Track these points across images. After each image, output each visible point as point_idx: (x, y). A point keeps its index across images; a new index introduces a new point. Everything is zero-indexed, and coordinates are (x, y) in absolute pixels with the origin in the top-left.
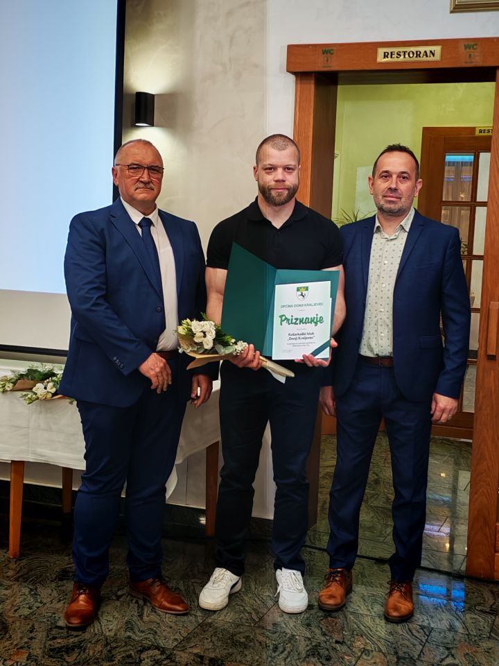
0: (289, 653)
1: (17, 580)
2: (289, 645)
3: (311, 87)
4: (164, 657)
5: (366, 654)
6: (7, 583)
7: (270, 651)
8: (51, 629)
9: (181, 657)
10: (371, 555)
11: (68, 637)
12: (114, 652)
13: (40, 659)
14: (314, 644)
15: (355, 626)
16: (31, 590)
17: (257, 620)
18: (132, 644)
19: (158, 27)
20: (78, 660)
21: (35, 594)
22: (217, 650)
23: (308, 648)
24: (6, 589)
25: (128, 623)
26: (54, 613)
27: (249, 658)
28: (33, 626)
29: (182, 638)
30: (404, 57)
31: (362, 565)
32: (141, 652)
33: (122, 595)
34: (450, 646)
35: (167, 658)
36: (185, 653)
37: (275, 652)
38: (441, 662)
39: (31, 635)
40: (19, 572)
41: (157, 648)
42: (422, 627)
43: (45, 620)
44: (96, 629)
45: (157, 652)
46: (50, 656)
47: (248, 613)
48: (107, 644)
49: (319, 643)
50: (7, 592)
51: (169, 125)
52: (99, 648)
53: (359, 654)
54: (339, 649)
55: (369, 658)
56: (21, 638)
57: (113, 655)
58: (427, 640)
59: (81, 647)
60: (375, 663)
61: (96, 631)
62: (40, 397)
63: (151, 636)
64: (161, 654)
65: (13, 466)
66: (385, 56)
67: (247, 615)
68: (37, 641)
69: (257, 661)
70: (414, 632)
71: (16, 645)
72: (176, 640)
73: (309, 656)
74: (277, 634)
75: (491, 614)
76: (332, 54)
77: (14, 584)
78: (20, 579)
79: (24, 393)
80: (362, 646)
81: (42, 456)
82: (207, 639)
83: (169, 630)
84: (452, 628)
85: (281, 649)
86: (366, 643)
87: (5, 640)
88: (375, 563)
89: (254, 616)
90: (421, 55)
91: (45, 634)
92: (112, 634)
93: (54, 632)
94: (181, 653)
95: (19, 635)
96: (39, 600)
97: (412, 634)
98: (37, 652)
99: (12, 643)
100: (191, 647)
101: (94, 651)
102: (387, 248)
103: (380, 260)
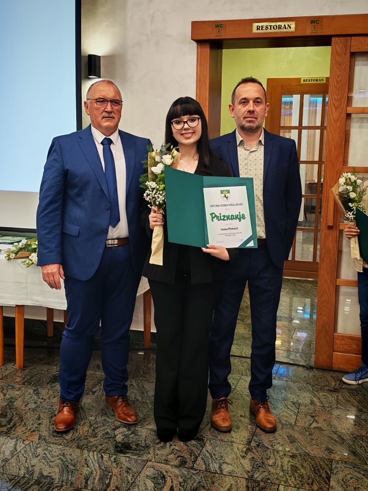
1: (24, 384)
4: (130, 432)
6: (17, 386)
8: (52, 417)
9: (142, 432)
12: (96, 431)
13: (47, 438)
16: (35, 390)
18: (108, 425)
19: (102, 10)
20: (73, 437)
21: (38, 393)
24: (17, 391)
25: (102, 410)
26: (52, 406)
28: (39, 415)
29: (140, 419)
30: (271, 29)
32: (114, 429)
33: (96, 391)
34: (314, 415)
35: (132, 433)
36: (144, 429)
38: (310, 426)
39: (39, 422)
40: (24, 378)
42: (294, 403)
43: (47, 411)
44: (82, 415)
45: (124, 428)
46: (54, 436)
48: (91, 426)
50: (18, 393)
51: (111, 77)
52: (86, 428)
54: (243, 420)
56: (33, 424)
57: (96, 433)
58: (298, 411)
62: (35, 262)
64: (128, 430)
65: (17, 309)
66: (258, 29)
68: (43, 426)
70: (289, 406)
71: (30, 429)
75: (335, 392)
76: (222, 27)
77: (22, 387)
78: (26, 383)
79: (24, 260)
81: (37, 301)
84: (312, 403)
87: (22, 426)
90: (282, 28)
91: (48, 420)
92: (93, 419)
94: (141, 429)
95: (31, 423)
96: (41, 397)
97: (288, 408)
98: (45, 433)
99: (27, 428)
100: (147, 425)
101: (83, 431)
102: (250, 158)
103: (246, 167)
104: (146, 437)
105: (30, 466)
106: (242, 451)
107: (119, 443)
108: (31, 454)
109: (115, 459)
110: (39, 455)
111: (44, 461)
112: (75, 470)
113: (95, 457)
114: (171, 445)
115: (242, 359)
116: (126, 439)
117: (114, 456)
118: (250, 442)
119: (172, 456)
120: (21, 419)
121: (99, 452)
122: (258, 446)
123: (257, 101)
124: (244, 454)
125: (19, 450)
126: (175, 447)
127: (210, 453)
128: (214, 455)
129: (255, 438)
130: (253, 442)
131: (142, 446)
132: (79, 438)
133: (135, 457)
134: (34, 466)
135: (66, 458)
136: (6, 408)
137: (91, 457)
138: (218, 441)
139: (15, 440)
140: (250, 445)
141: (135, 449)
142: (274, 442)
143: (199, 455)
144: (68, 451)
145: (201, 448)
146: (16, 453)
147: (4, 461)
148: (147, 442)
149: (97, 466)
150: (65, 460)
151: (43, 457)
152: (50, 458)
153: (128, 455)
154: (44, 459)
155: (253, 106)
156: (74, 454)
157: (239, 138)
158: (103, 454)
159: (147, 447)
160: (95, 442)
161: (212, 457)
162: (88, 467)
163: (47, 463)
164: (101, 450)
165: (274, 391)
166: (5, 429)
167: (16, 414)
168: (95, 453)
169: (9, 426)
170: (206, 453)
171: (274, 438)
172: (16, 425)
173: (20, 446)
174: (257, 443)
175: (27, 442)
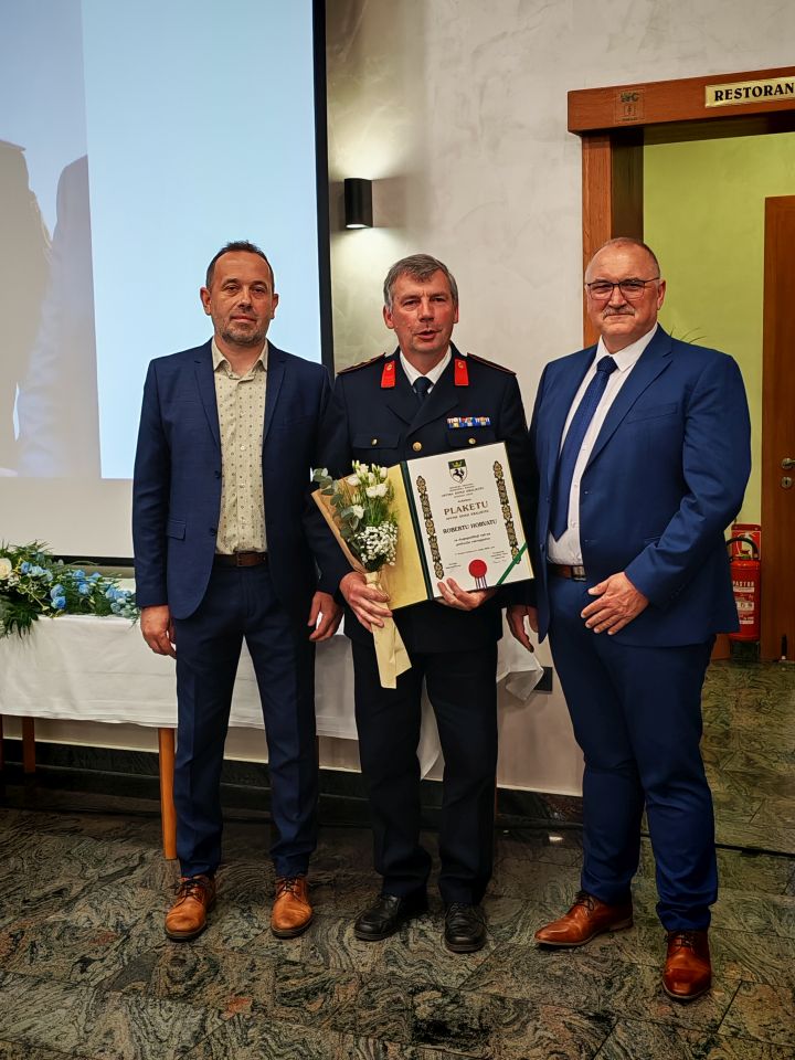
0: (631, 990)
2: (628, 979)
4: (447, 1000)
5: (745, 988)
7: (602, 989)
8: (279, 965)
9: (472, 1000)
10: (734, 843)
11: (305, 976)
12: (374, 996)
13: (269, 1009)
15: (724, 948)
18: (399, 984)
19: (371, 81)
20: (324, 1008)
22: (524, 989)
23: (658, 982)
25: (388, 953)
26: (281, 943)
27: (571, 999)
28: (253, 962)
29: (470, 973)
32: (413, 994)
35: (452, 1002)
36: (477, 993)
37: (609, 988)
39: (254, 975)
41: (436, 987)
43: (269, 953)
45: (436, 994)
46: (283, 1004)
48: (363, 985)
51: (397, 224)
52: (352, 990)
53: (736, 988)
55: (751, 993)
56: (239, 980)
57: (374, 1000)
59: (326, 991)
60: (760, 1000)
61: (345, 966)
63: (425, 972)
64: (443, 997)
68: (262, 982)
69: (585, 1003)
71: (234, 989)
72: (462, 975)
73: (660, 993)
74: (609, 963)
80: (739, 977)
82: (506, 973)
83: (449, 961)
85: (617, 985)
86: (743, 971)
87: (216, 982)
88: (742, 855)
91: (271, 972)
92: (367, 969)
93: (284, 969)
94: (471, 994)
95: (236, 976)
98: (264, 998)
99: (227, 988)
100: (484, 985)
101: (346, 994)
104: (482, 1010)
106: (698, 1046)
107: (422, 1021)
108: (235, 1039)
109: (413, 1053)
110: (252, 1042)
111: (262, 1054)
113: (371, 1048)
114: (536, 1029)
116: (438, 1015)
117: (411, 1049)
118: (717, 1027)
120: (215, 967)
121: (379, 1038)
122: (735, 1035)
124: (700, 1052)
125: (210, 1030)
126: (545, 1033)
127: (622, 1047)
128: (633, 1050)
129: (728, 1017)
130: (722, 1026)
131: (472, 1030)
132: (338, 1010)
133: (458, 1051)
135: (309, 1050)
137: (363, 1047)
139: (202, 1010)
140: (715, 1032)
141: (457, 1035)
142: (772, 1027)
143: (598, 1050)
144: (313, 1035)
145: (603, 1037)
146: (204, 1037)
147: (181, 1052)
148: (484, 1021)
150: (305, 1053)
151: (261, 1045)
152: (274, 1048)
153: (442, 1047)
154: (263, 1050)
158: (387, 1043)
159: (485, 1031)
160: (372, 1018)
161: (626, 1055)
163: (270, 1058)
164: (384, 1034)
165: (780, 920)
166: (180, 988)
167: (205, 959)
168: (371, 1041)
169: (189, 983)
171: (772, 1021)
172: (203, 980)
173: (213, 1023)
174: (733, 1030)
175: (227, 1016)
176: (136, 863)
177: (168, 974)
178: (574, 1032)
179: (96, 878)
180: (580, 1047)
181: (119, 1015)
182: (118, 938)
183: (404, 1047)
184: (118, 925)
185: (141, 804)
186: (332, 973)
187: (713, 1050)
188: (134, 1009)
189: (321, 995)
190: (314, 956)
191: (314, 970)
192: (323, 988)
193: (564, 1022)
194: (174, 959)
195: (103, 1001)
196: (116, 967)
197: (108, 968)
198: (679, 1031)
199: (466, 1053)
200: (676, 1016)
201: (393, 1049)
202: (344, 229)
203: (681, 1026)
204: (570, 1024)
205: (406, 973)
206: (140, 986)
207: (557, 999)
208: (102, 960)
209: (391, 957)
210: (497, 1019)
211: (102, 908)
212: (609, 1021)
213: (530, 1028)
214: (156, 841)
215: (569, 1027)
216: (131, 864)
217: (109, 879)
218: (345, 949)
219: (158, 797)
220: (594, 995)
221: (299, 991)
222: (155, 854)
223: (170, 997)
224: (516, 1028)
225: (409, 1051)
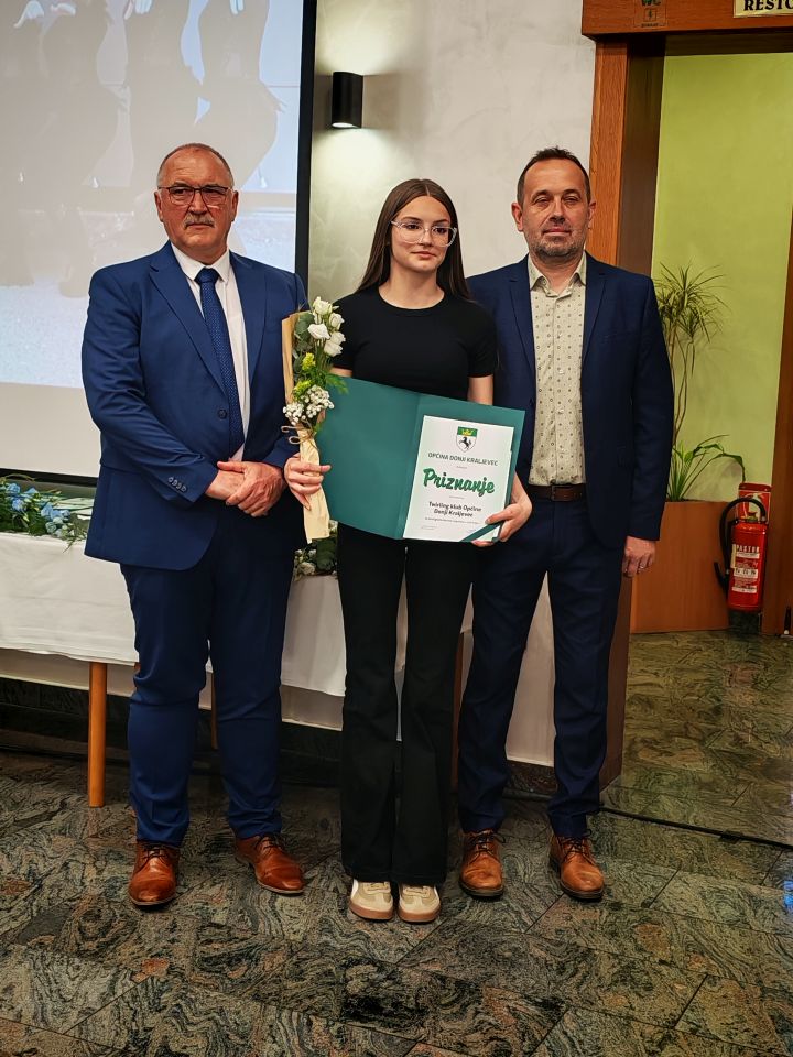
0: (585, 977)
2: (583, 964)
3: (621, 59)
4: (382, 976)
5: (709, 983)
7: (554, 973)
8: (202, 927)
9: (410, 978)
10: (713, 828)
11: (231, 940)
12: (303, 967)
13: (187, 973)
14: (624, 964)
15: (691, 938)
17: (530, 923)
18: (332, 954)
20: (247, 976)
22: (468, 969)
23: (615, 970)
25: (323, 921)
26: (207, 904)
27: (518, 982)
28: (174, 922)
29: (411, 948)
30: (780, 8)
31: (698, 842)
32: (346, 966)
33: (312, 879)
35: (388, 978)
36: (417, 971)
37: (561, 973)
39: (174, 936)
41: (372, 962)
43: (193, 913)
44: (274, 930)
45: (371, 968)
46: (202, 969)
47: (516, 912)
48: (292, 953)
49: (633, 963)
51: (387, 125)
52: (279, 958)
53: (700, 982)
54: (665, 972)
55: (715, 989)
56: (157, 940)
57: (302, 971)
59: (251, 957)
60: (724, 997)
61: (274, 932)
63: (361, 944)
64: (378, 971)
66: (747, 6)
67: (514, 915)
68: (181, 944)
69: (533, 987)
71: (150, 950)
72: (402, 950)
73: (617, 982)
74: (564, 947)
76: (659, 3)
80: (704, 970)
82: (450, 950)
86: (710, 965)
87: (131, 942)
88: (720, 840)
89: (525, 917)
91: (193, 934)
92: (299, 937)
93: (208, 931)
94: (409, 971)
97: (786, 954)
98: (183, 962)
99: (143, 948)
100: (425, 963)
101: (272, 963)
102: (559, 311)
103: (550, 332)
104: (420, 989)
105: (141, 1029)
106: (652, 1041)
107: (353, 996)
108: (146, 1004)
109: (339, 1031)
110: (165, 1007)
111: (174, 1021)
112: (243, 1045)
113: (295, 1022)
114: (477, 1013)
115: (686, 832)
116: (371, 992)
117: (339, 1025)
118: (676, 1022)
119: (477, 1036)
120: (132, 927)
121: (304, 1012)
122: (693, 1032)
123: (568, 197)
124: (654, 1048)
125: (120, 992)
126: (486, 1017)
127: (569, 1038)
128: (581, 1042)
129: (688, 1013)
130: (681, 1022)
131: (406, 1009)
132: (262, 979)
133: (389, 1031)
134: (151, 1029)
135: (225, 1019)
136: (100, 900)
137: (285, 1021)
138: (594, 1014)
139: (113, 971)
140: (672, 1028)
141: (390, 1014)
142: (735, 1026)
143: (543, 1039)
144: (233, 1004)
145: (550, 1025)
146: (112, 999)
147: (86, 1014)
148: (420, 1001)
149: (296, 1040)
150: (222, 1023)
151: (174, 1012)
152: (189, 1015)
153: (371, 1026)
154: (176, 1017)
155: (562, 208)
156: (243, 1010)
157: (535, 273)
158: (312, 1018)
159: (421, 1011)
160: (298, 990)
161: (573, 1046)
162: (275, 1042)
163: (182, 1026)
164: (310, 1008)
165: (755, 912)
166: (91, 945)
167: (121, 915)
168: (295, 1014)
169: (102, 940)
170: (562, 1037)
171: (736, 1019)
172: (118, 938)
173: (124, 985)
174: (692, 1026)
175: (139, 978)
176: (57, 808)
177: (79, 930)
178: (518, 1018)
179: (11, 822)
180: (524, 1035)
181: (21, 970)
182: (29, 887)
183: (331, 1023)
184: (31, 872)
185: (69, 746)
186: (259, 940)
187: (668, 1047)
188: (39, 964)
189: (245, 962)
190: (241, 920)
191: (241, 935)
192: (248, 955)
193: (508, 1007)
194: (88, 913)
195: (6, 954)
196: (24, 918)
197: (15, 918)
198: (633, 1023)
199: (398, 1034)
200: (631, 1008)
201: (318, 1024)
202: (329, 128)
203: (636, 1020)
204: (515, 1009)
205: (339, 943)
206: (48, 940)
207: (503, 982)
208: (9, 910)
209: (326, 926)
210: (435, 1000)
211: (15, 854)
212: (558, 1008)
213: (470, 1011)
214: (81, 786)
215: (514, 1012)
216: (51, 809)
217: (25, 824)
218: (276, 914)
219: (86, 739)
220: (544, 981)
221: (219, 957)
222: (79, 800)
223: (80, 954)
224: (455, 1010)
225: (335, 1028)
